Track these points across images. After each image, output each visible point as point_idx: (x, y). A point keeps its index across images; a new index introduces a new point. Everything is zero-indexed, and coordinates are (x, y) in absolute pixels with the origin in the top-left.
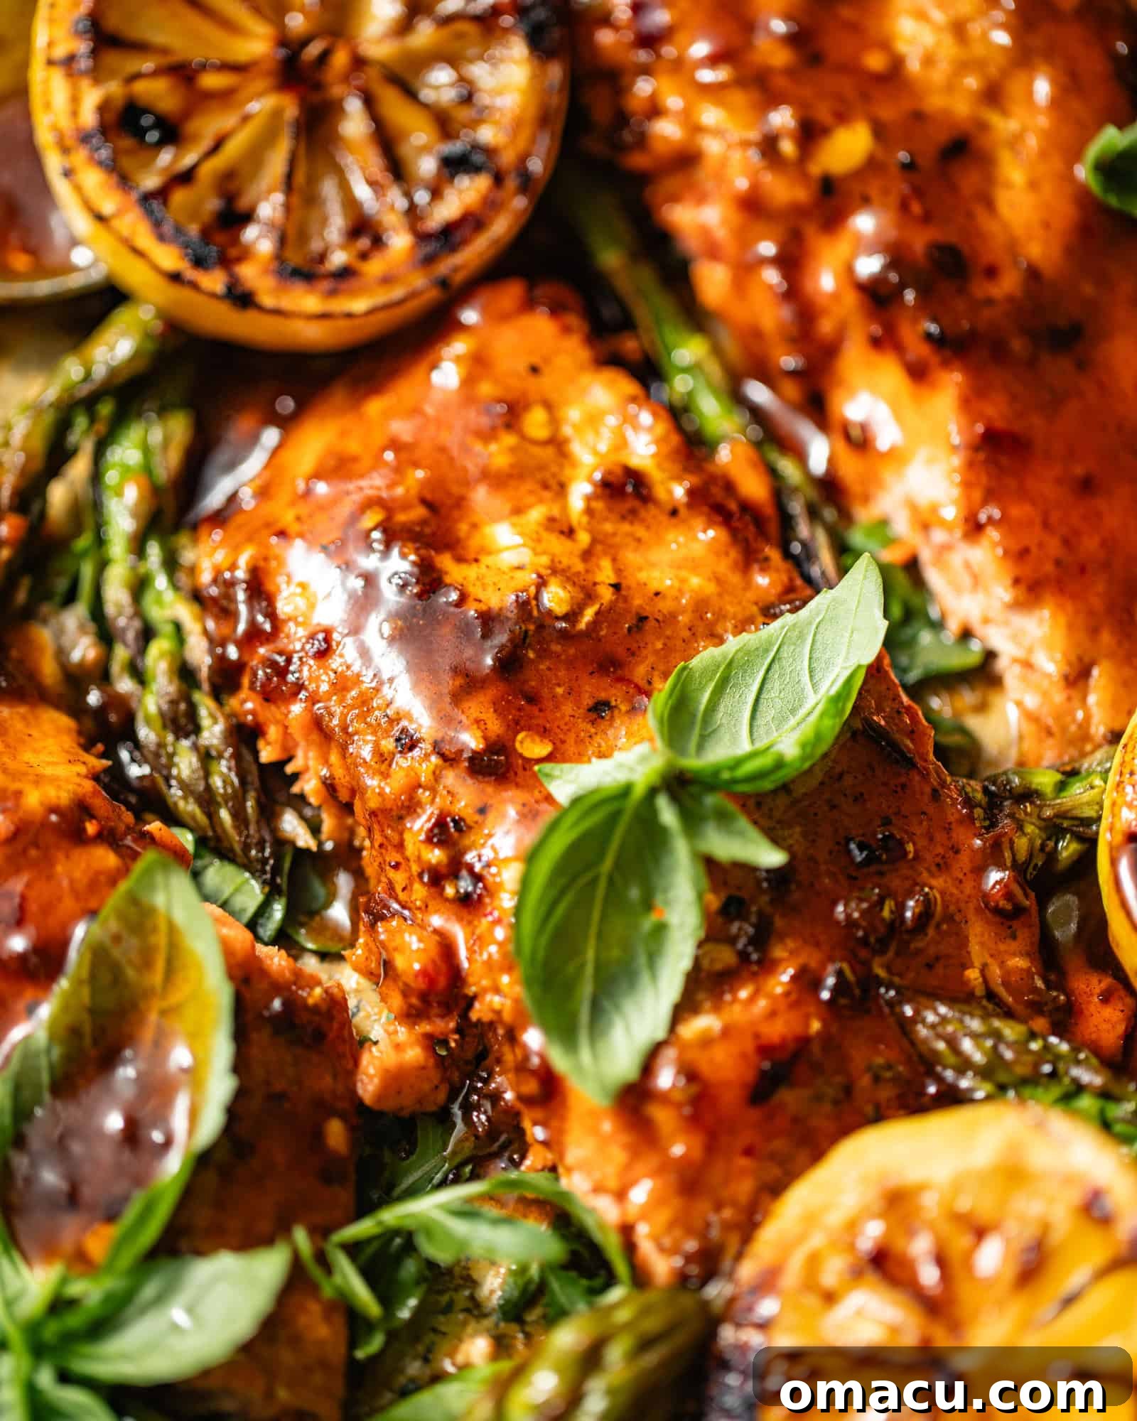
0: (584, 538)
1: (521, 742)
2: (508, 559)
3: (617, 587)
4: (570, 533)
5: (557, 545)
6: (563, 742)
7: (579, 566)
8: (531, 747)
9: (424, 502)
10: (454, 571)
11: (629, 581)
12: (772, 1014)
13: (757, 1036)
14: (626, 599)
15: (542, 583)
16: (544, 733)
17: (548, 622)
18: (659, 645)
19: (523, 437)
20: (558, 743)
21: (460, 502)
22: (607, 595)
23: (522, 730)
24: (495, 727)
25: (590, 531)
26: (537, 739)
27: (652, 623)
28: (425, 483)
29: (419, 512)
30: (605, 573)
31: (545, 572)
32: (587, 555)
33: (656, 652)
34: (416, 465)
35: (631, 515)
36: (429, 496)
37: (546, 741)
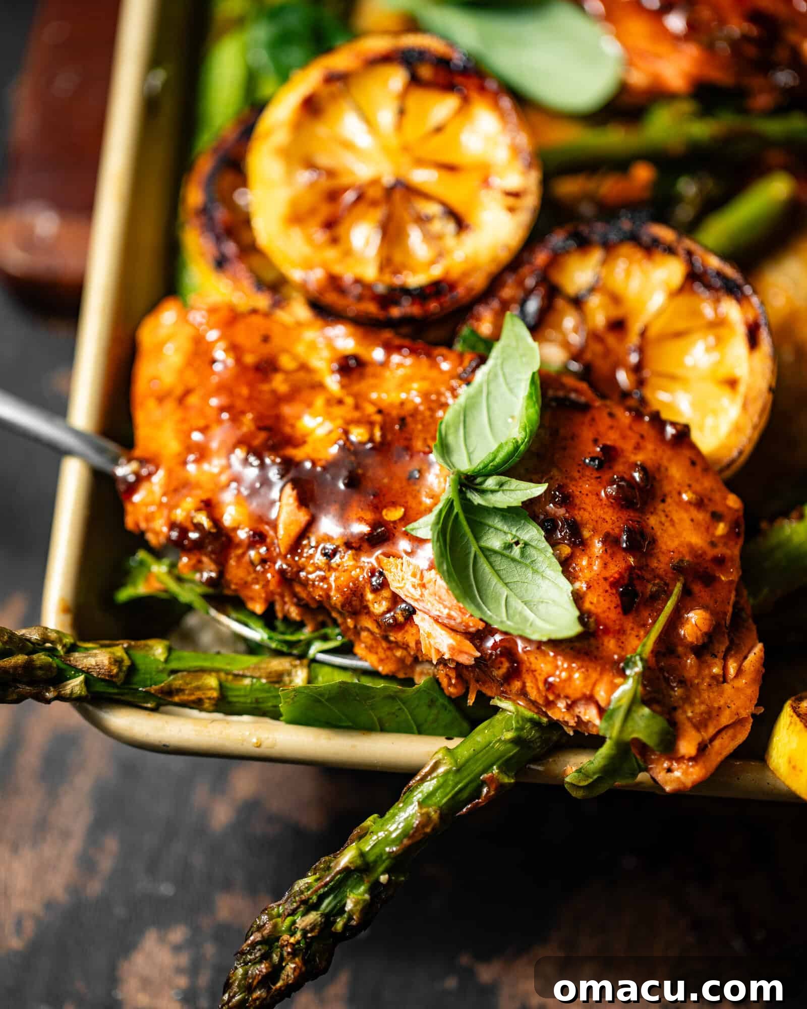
0: (349, 401)
1: (386, 515)
2: (321, 432)
3: (380, 412)
4: (340, 402)
5: (338, 411)
6: (407, 502)
7: (356, 415)
8: (393, 514)
9: (260, 428)
10: (298, 453)
11: (383, 405)
12: (605, 565)
13: (606, 579)
14: (389, 414)
15: (346, 433)
16: (394, 504)
17: (361, 448)
18: (420, 427)
19: (287, 372)
20: (405, 505)
21: (279, 418)
22: (378, 418)
23: (382, 509)
24: (369, 516)
25: (349, 394)
26: (393, 509)
27: (409, 420)
28: (255, 420)
29: (262, 436)
30: (370, 409)
31: (345, 427)
32: (357, 407)
33: (421, 431)
34: (243, 413)
35: (362, 376)
36: (261, 424)
37: (398, 508)
